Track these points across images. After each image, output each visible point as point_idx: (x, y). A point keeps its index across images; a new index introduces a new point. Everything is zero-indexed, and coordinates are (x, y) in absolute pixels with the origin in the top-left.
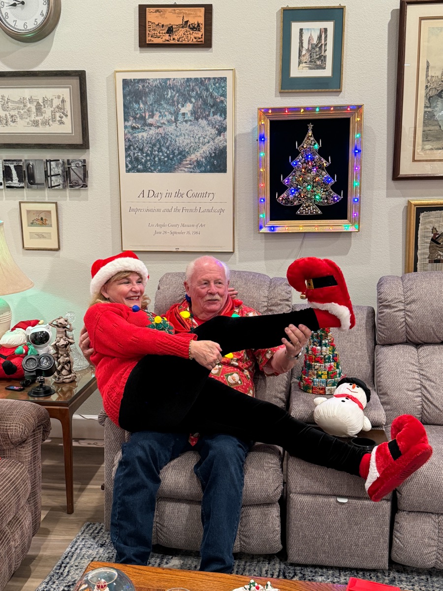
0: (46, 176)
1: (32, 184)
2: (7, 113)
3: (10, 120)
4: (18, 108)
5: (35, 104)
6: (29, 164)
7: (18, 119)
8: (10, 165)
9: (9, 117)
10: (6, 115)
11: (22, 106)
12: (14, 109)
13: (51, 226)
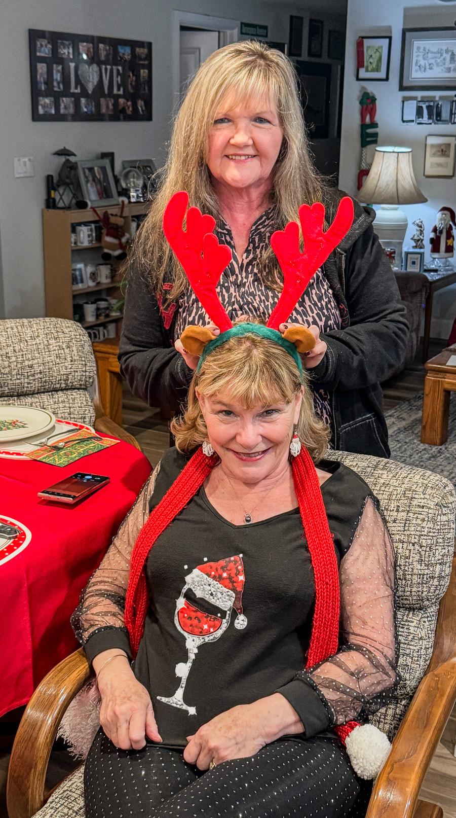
0: (451, 113)
1: (438, 120)
2: (426, 62)
3: (428, 67)
4: (436, 57)
5: (450, 53)
6: (438, 104)
7: (435, 67)
8: (422, 105)
9: (427, 65)
10: (425, 63)
11: (439, 55)
12: (432, 58)
13: (448, 156)
